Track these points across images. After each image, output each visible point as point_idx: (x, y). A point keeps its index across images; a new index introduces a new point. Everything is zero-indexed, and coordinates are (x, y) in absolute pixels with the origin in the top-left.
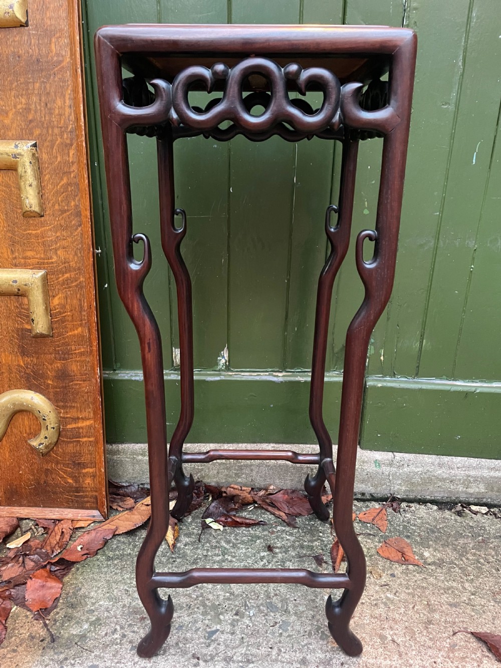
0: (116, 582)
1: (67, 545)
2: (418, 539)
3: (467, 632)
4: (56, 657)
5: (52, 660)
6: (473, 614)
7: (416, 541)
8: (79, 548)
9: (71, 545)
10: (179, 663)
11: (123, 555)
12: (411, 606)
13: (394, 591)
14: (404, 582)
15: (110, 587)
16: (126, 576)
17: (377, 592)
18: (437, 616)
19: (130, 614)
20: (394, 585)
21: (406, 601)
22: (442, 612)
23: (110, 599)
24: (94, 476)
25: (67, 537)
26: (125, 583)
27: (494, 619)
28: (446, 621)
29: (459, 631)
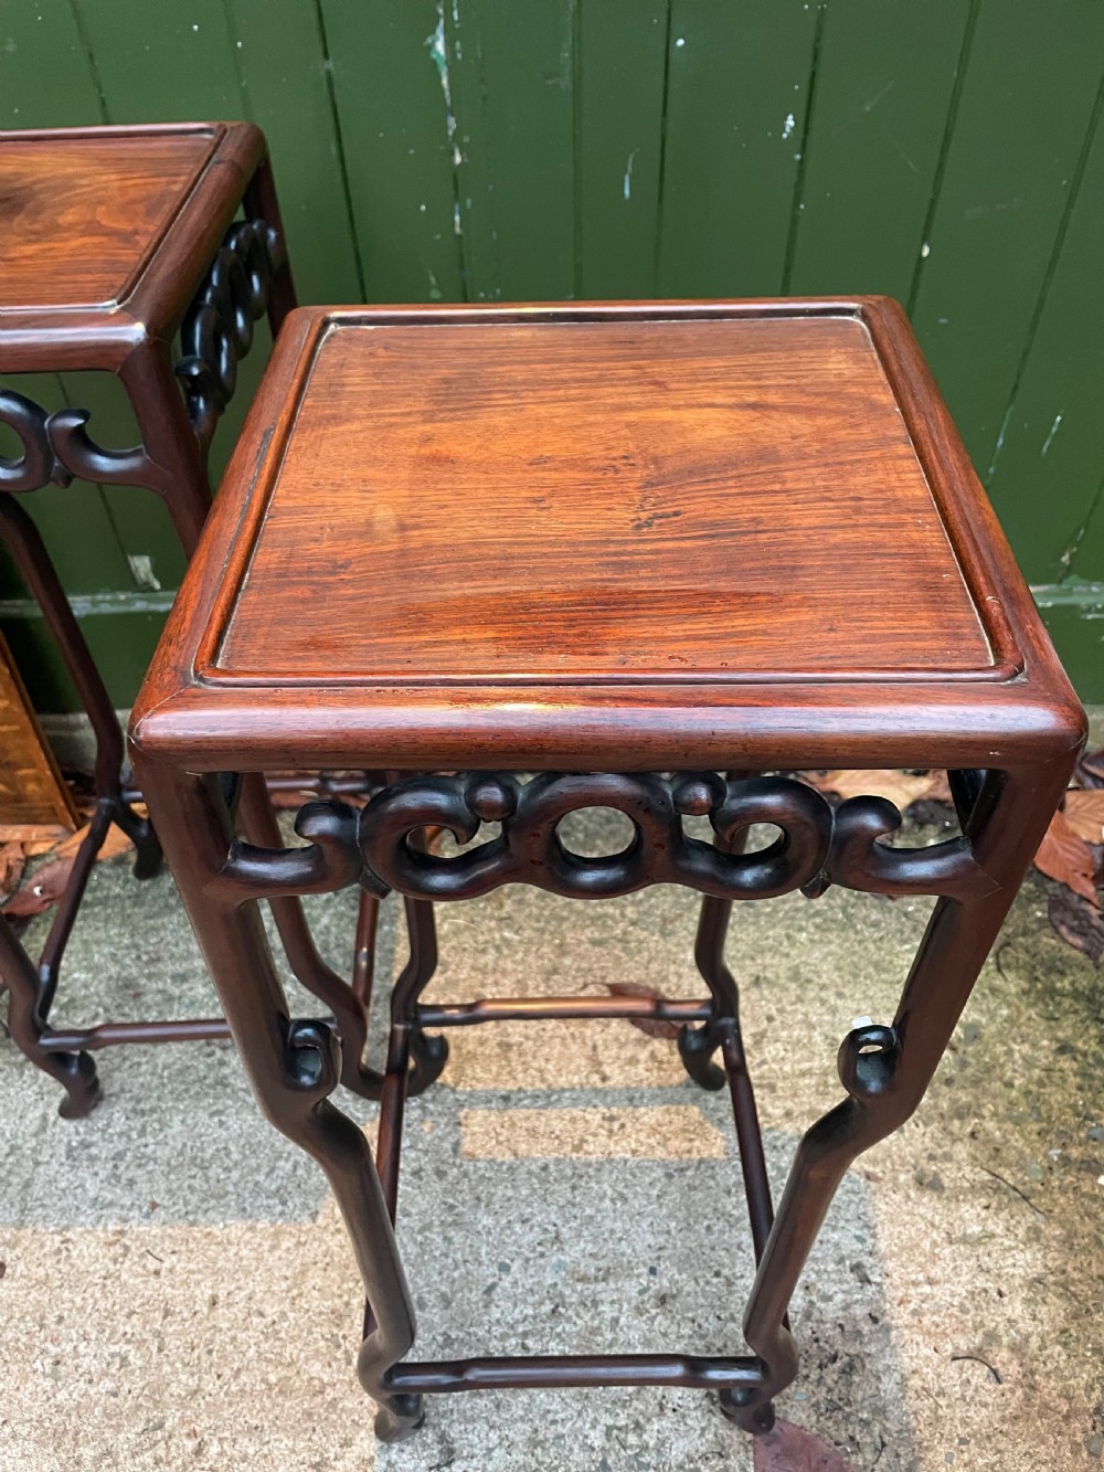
0: (98, 942)
1: (18, 886)
2: (581, 836)
3: (603, 984)
4: (13, 1059)
5: (8, 1063)
6: (622, 955)
7: (576, 839)
8: (37, 890)
9: (26, 885)
10: (186, 1053)
11: (107, 898)
12: (534, 949)
13: (517, 926)
14: (535, 911)
15: (87, 951)
16: (112, 933)
17: (490, 930)
18: (567, 961)
19: (120, 988)
20: (520, 918)
21: (530, 941)
22: (579, 955)
23: (88, 969)
24: (38, 780)
25: (17, 872)
26: (111, 944)
27: (649, 962)
28: (578, 970)
29: (593, 983)
